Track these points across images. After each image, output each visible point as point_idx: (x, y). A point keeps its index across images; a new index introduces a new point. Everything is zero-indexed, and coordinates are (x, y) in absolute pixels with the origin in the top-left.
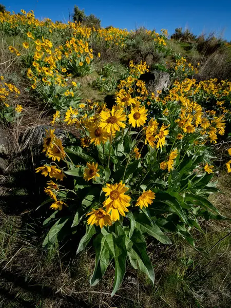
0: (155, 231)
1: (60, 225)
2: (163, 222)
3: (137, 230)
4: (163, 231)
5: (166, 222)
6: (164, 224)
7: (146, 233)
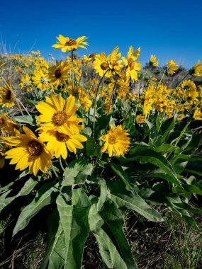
0: (137, 204)
1: (8, 198)
2: (148, 193)
3: (111, 202)
4: (148, 203)
5: (152, 192)
6: (149, 195)
7: (124, 206)
